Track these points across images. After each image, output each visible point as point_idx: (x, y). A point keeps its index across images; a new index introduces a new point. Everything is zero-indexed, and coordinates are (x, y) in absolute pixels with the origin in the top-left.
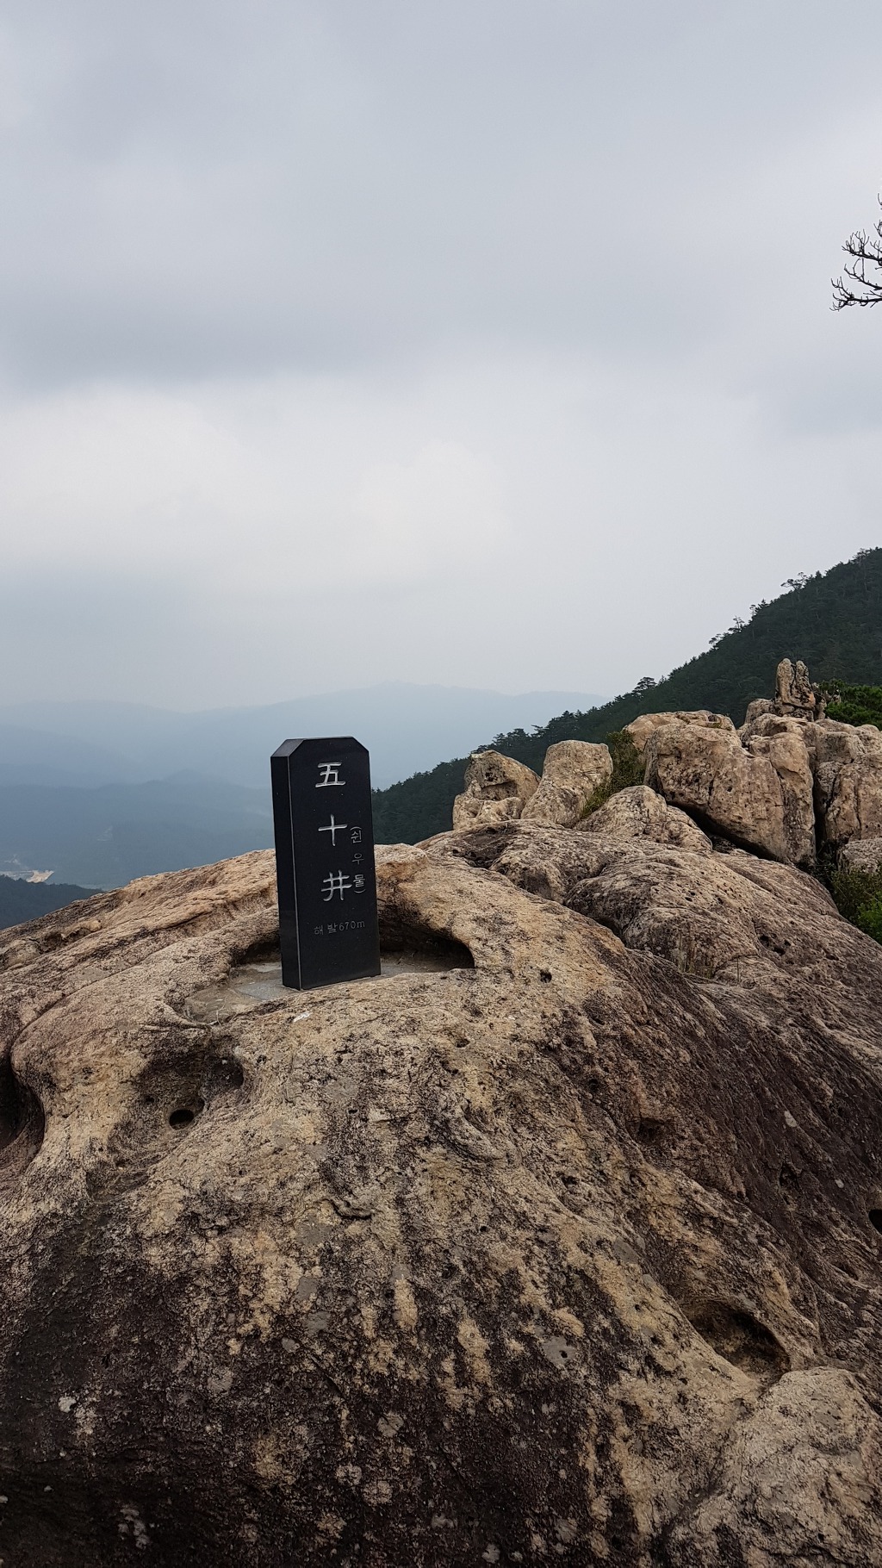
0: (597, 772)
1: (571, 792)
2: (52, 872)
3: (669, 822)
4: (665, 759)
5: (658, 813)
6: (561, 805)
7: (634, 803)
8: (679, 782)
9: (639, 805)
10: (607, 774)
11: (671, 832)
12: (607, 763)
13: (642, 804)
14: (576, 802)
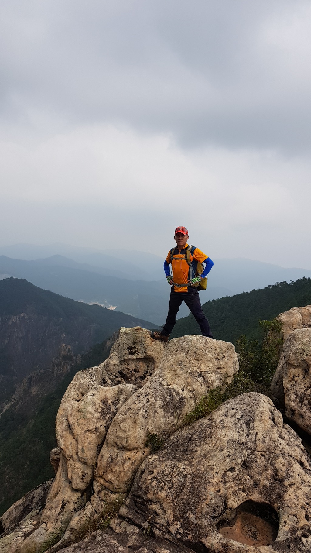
0: (217, 373)
1: (178, 394)
2: (117, 307)
3: (277, 456)
4: (292, 369)
5: (267, 439)
6: (159, 410)
7: (243, 421)
8: (302, 400)
9: (248, 424)
10: (227, 376)
11: (276, 470)
12: (230, 364)
13: (252, 424)
14: (181, 407)
